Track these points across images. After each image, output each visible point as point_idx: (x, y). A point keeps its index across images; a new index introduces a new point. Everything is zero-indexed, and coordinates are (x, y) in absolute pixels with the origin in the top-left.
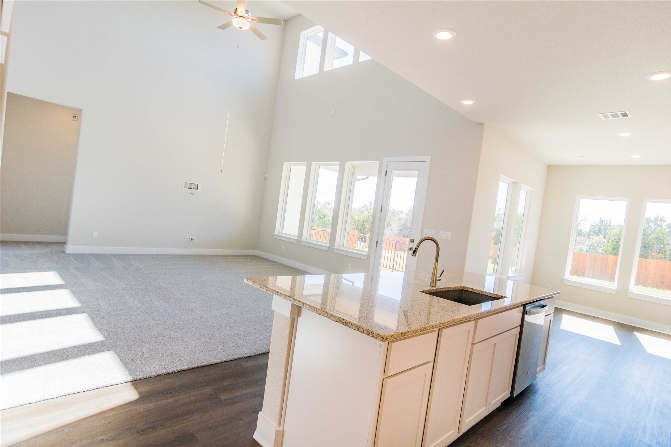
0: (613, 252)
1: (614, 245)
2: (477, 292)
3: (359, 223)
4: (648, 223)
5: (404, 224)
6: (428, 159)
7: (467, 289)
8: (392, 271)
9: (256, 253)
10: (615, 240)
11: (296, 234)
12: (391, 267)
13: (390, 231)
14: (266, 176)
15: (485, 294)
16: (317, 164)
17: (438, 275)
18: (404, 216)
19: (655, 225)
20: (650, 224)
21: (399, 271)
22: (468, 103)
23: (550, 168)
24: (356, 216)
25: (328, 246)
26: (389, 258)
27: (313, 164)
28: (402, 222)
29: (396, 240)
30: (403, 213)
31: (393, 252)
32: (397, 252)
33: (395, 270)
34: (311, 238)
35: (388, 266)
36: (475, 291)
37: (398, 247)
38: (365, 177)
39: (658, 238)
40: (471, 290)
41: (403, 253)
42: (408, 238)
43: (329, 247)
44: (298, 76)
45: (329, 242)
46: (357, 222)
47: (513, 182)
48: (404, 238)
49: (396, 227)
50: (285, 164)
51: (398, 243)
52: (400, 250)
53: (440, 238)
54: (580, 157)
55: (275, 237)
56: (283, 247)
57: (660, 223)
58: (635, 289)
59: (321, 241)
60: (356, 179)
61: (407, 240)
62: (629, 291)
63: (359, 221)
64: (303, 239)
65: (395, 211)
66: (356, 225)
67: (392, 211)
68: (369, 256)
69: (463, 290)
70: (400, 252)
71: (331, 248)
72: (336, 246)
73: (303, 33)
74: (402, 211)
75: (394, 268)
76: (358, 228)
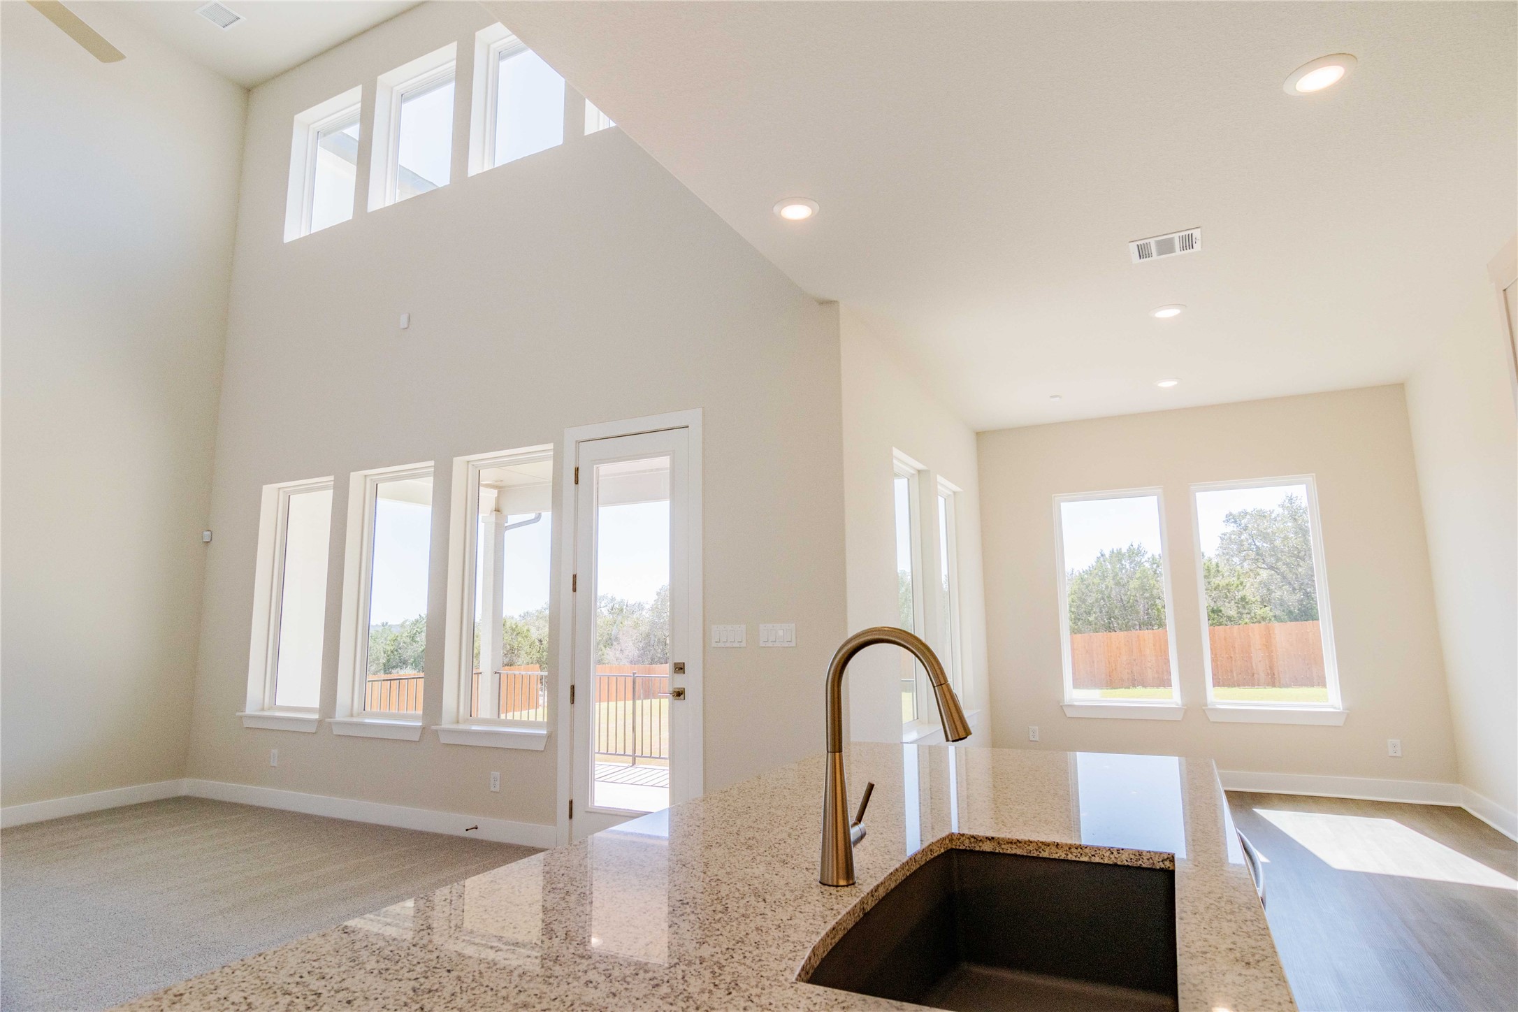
0: (1076, 627)
1: (1073, 612)
2: (1019, 852)
3: (542, 647)
4: (1120, 561)
5: (648, 635)
6: (693, 417)
7: (966, 845)
8: (634, 763)
9: (186, 786)
10: (1075, 604)
11: (316, 703)
12: (629, 751)
13: (617, 655)
14: (209, 533)
15: (1056, 856)
16: (368, 479)
17: (853, 814)
18: (646, 614)
19: (1131, 563)
20: (1123, 562)
21: (650, 757)
22: (796, 212)
23: (982, 437)
24: (533, 630)
25: (421, 724)
26: (621, 723)
27: (356, 477)
28: (644, 628)
29: (634, 674)
30: (643, 608)
31: (629, 703)
32: (638, 703)
33: (641, 756)
34: (368, 708)
35: (621, 751)
36: (1010, 850)
37: (641, 689)
38: (532, 516)
39: (1143, 588)
40: (987, 847)
41: (655, 702)
42: (668, 665)
43: (424, 728)
44: (293, 231)
45: (420, 712)
46: (537, 643)
47: (919, 471)
48: (654, 665)
49: (631, 644)
50: (270, 493)
51: (638, 681)
52: (648, 694)
53: (762, 644)
54: (1052, 397)
55: (247, 724)
56: (275, 751)
57: (1138, 559)
58: (1223, 699)
59: (401, 712)
60: (506, 525)
61: (667, 669)
62: (1209, 707)
63: (541, 641)
64: (340, 715)
65: (625, 607)
66: (534, 651)
67: (617, 606)
68: (551, 738)
69: (952, 849)
70: (647, 702)
71: (428, 732)
72: (446, 723)
73: (300, 118)
74: (639, 604)
75: (638, 753)
76: (540, 658)
